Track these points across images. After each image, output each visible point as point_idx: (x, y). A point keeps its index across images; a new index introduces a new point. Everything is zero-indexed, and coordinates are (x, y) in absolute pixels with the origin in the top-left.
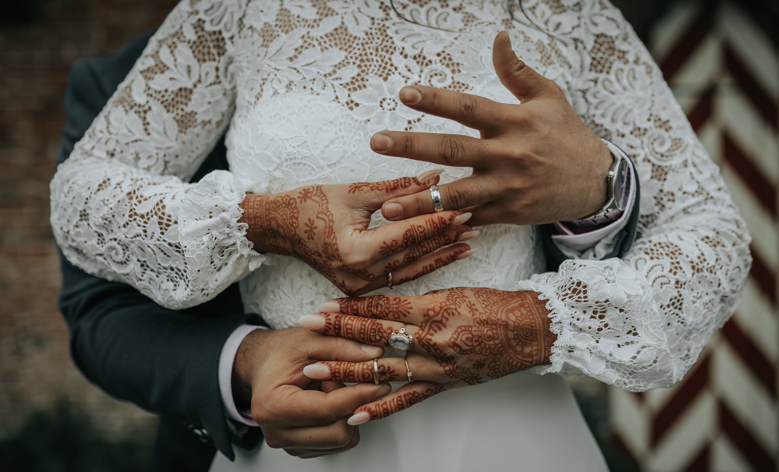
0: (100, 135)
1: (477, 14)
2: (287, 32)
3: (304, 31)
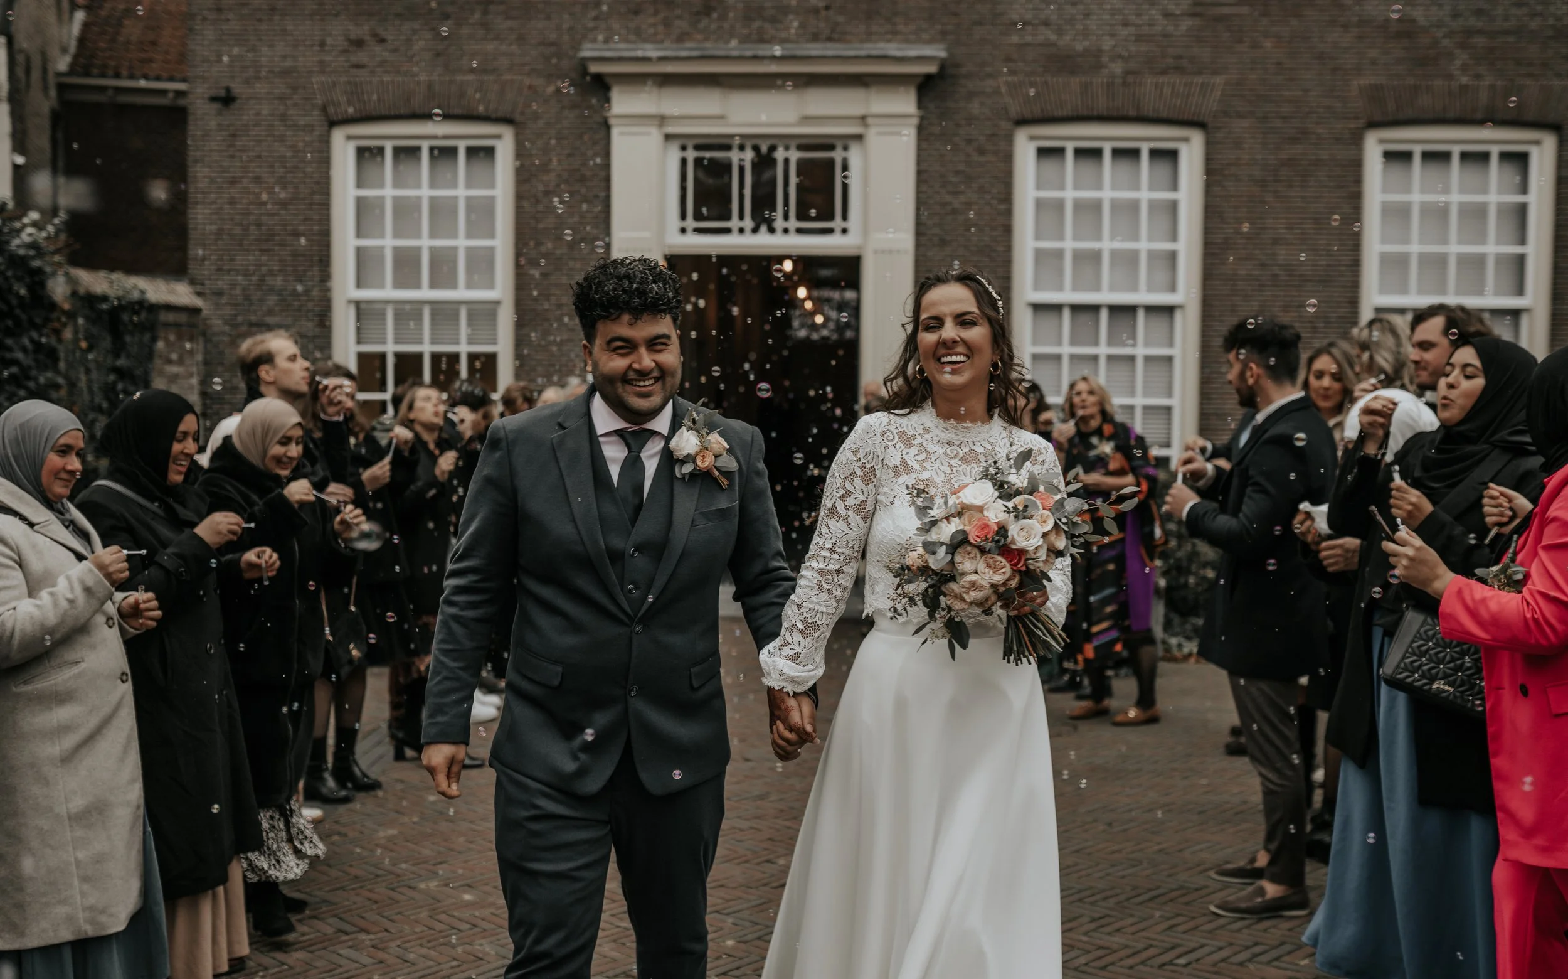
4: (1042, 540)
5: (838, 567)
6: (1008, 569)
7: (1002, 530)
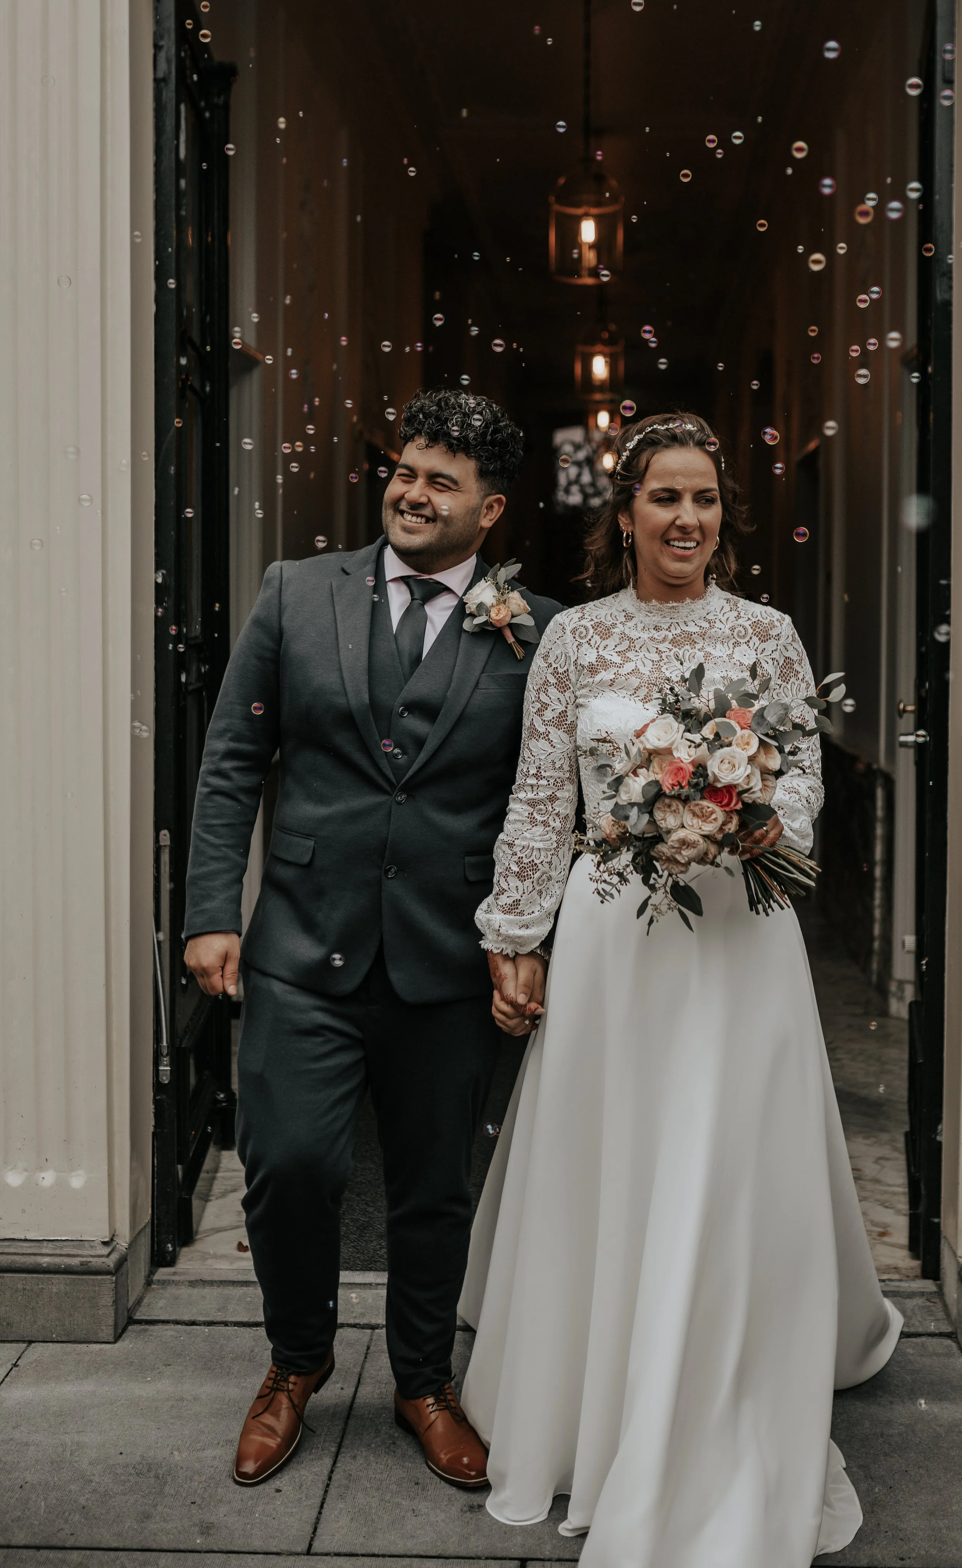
0: (529, 760)
1: (712, 652)
2: (605, 670)
3: (615, 670)
4: (749, 766)
5: (549, 794)
6: (719, 814)
7: (700, 768)
